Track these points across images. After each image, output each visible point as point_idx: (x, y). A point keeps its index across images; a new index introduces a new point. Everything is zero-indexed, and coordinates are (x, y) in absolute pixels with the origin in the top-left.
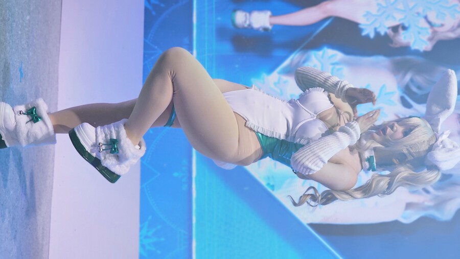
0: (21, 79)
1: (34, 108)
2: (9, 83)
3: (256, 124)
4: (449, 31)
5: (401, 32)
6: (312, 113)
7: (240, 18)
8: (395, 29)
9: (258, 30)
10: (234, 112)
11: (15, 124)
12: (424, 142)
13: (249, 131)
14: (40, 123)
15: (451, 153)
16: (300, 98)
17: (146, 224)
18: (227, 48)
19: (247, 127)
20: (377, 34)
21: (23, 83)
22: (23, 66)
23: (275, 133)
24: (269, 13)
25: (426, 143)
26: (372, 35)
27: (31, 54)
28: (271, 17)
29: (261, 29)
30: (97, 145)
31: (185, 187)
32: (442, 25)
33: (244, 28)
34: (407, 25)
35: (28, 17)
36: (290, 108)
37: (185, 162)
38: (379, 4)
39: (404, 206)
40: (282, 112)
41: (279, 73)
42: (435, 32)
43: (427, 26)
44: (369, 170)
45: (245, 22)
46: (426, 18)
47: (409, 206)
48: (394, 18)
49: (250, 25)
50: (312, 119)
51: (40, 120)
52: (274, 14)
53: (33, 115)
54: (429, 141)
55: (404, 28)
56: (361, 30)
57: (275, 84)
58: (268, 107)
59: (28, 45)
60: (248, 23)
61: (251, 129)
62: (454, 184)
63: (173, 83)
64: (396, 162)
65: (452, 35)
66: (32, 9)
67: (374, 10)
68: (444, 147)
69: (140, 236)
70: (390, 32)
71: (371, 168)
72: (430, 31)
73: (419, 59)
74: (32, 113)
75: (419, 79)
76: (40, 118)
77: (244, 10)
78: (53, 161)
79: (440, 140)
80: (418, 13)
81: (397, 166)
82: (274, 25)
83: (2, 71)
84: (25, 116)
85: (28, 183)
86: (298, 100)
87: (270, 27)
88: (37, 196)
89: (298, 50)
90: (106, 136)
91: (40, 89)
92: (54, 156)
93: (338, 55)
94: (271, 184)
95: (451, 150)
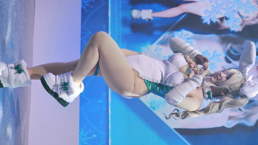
0: (12, 49)
1: (19, 65)
2: (5, 51)
3: (144, 75)
4: (251, 20)
5: (225, 20)
6: (176, 68)
7: (135, 13)
8: (222, 19)
9: (145, 20)
10: (132, 69)
11: (8, 74)
12: (238, 82)
13: (140, 79)
14: (22, 73)
15: (253, 88)
16: (169, 59)
17: (83, 129)
18: (128, 30)
19: (139, 77)
20: (212, 22)
21: (13, 51)
22: (13, 41)
23: (154, 80)
24: (151, 11)
25: (239, 83)
26: (209, 23)
27: (17, 34)
28: (152, 13)
29: (147, 20)
30: (56, 86)
31: (105, 108)
32: (248, 17)
33: (137, 19)
34: (228, 17)
35: (16, 14)
36: (164, 65)
37: (104, 94)
38: (212, 6)
39: (227, 118)
40: (159, 68)
41: (157, 44)
42: (244, 21)
43: (239, 17)
44: (208, 99)
45: (138, 16)
46: (238, 13)
47: (230, 118)
48: (221, 13)
49: (140, 17)
50: (176, 71)
51: (22, 72)
52: (154, 11)
53: (19, 69)
54: (241, 82)
55: (227, 19)
56: (202, 20)
57: (155, 50)
58: (151, 65)
59: (16, 30)
60: (139, 16)
61: (141, 78)
62: (255, 105)
63: (99, 51)
64: (223, 94)
65: (253, 23)
66: (18, 9)
67: (210, 9)
68: (249, 85)
69: (80, 136)
70: (219, 21)
71: (209, 98)
72: (241, 20)
73: (235, 36)
74: (18, 68)
75: (235, 47)
76: (23, 71)
77: (137, 9)
78: (30, 94)
79: (247, 81)
80: (234, 11)
81: (223, 96)
82: (154, 17)
83: (1, 44)
84: (14, 70)
85: (16, 107)
86: (168, 60)
87: (152, 19)
88: (21, 114)
89: (167, 31)
90: (61, 80)
91: (23, 54)
92: (30, 92)
93: (190, 34)
94: (153, 106)
95: (253, 86)
